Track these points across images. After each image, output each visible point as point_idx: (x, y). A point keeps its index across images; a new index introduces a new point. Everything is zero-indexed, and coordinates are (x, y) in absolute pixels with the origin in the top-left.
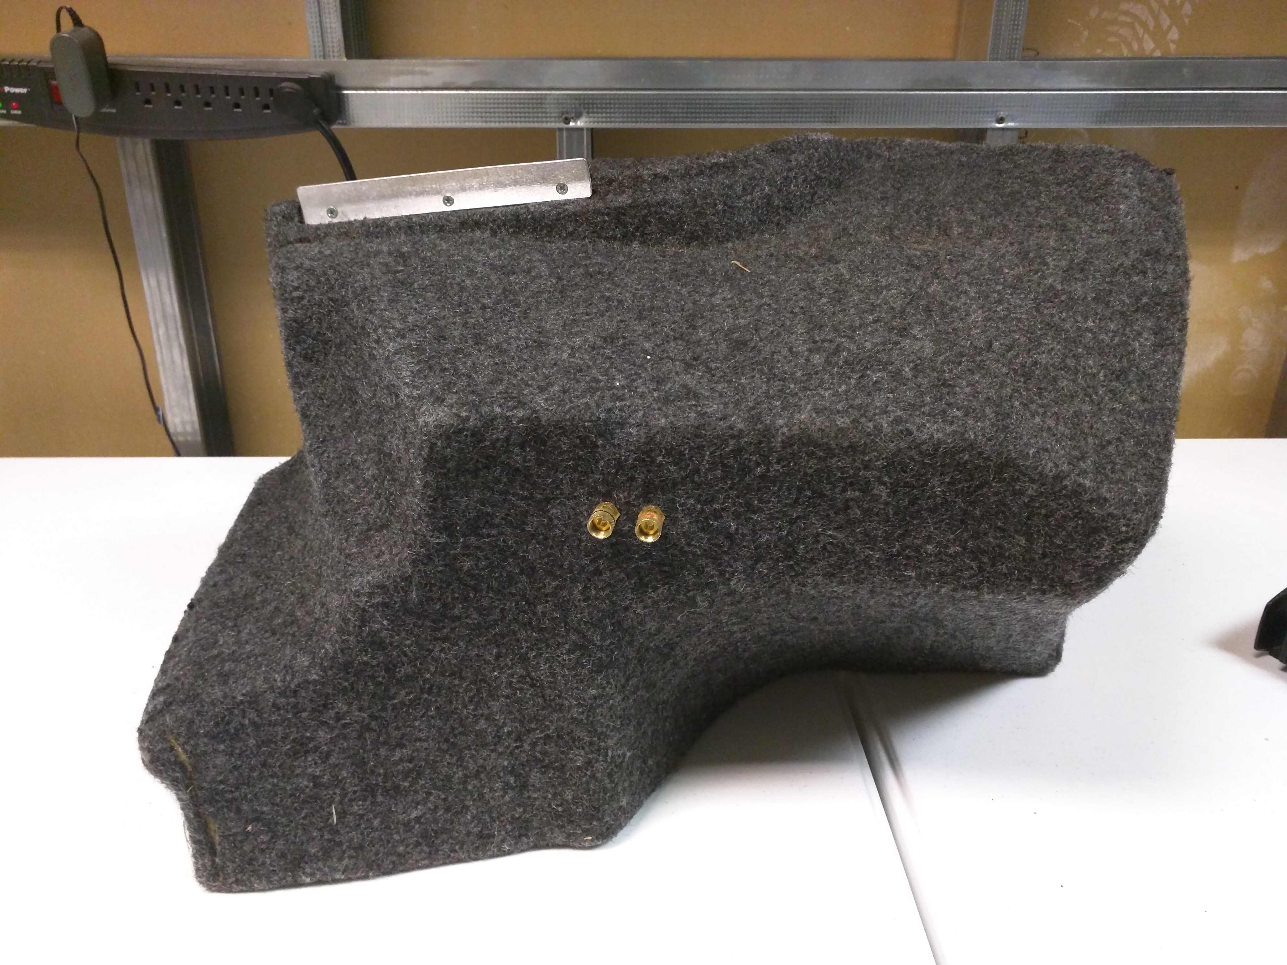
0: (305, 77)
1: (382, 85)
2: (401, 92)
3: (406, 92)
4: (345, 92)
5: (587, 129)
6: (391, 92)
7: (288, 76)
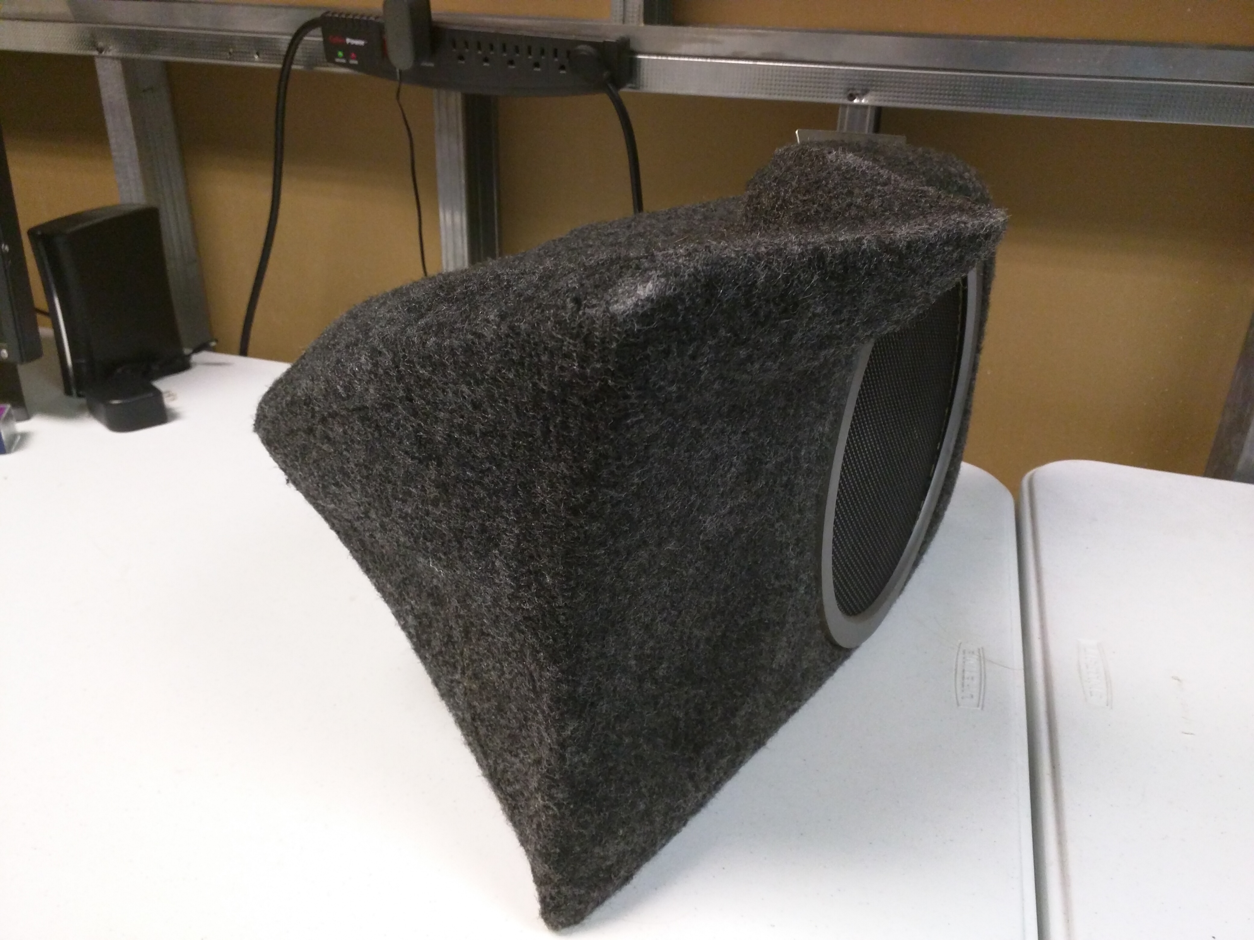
0: (600, 40)
1: (673, 51)
2: (691, 60)
3: (696, 60)
4: (640, 57)
5: (872, 107)
6: (682, 59)
7: (586, 39)
